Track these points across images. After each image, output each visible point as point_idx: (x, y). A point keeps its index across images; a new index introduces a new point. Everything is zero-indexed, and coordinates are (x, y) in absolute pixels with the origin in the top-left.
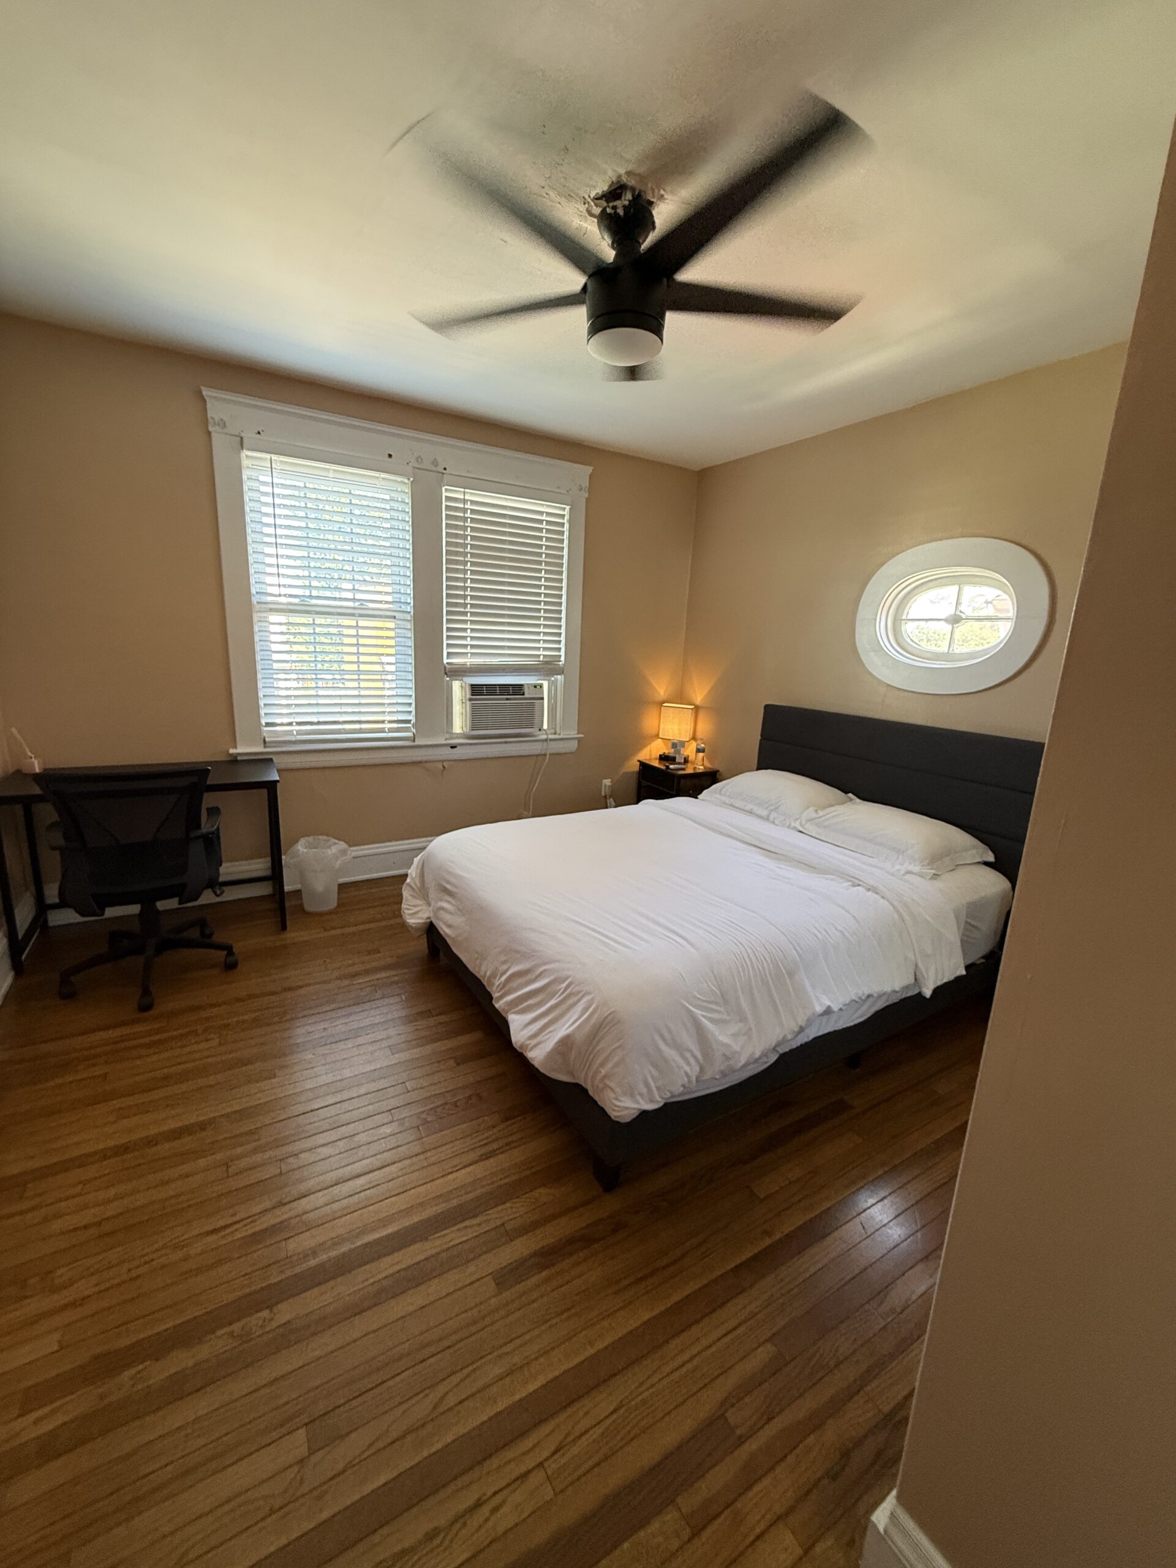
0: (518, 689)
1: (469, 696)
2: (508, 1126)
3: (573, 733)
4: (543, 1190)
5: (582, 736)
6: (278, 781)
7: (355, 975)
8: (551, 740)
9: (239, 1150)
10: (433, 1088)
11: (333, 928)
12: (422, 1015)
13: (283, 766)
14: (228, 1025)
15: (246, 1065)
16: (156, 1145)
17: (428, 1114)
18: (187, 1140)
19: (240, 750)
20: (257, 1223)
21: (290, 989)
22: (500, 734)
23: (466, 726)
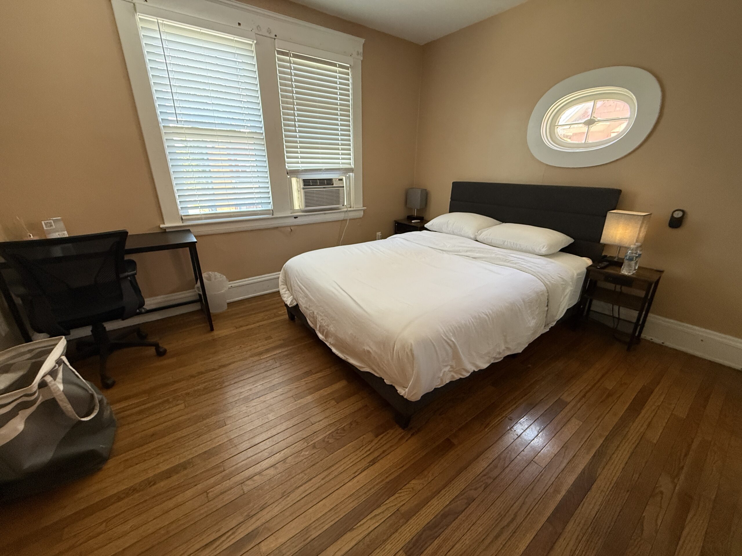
0: (329, 182)
1: (302, 186)
2: (379, 440)
3: (360, 206)
4: (413, 482)
5: (366, 208)
6: (196, 242)
7: (260, 354)
8: (350, 211)
9: (212, 480)
10: (327, 420)
11: (241, 326)
12: (309, 373)
13: (196, 234)
14: (189, 394)
15: (205, 419)
16: (154, 484)
17: (328, 438)
18: (175, 477)
19: (167, 225)
20: (236, 534)
21: (224, 366)
22: (322, 209)
23: (302, 205)
